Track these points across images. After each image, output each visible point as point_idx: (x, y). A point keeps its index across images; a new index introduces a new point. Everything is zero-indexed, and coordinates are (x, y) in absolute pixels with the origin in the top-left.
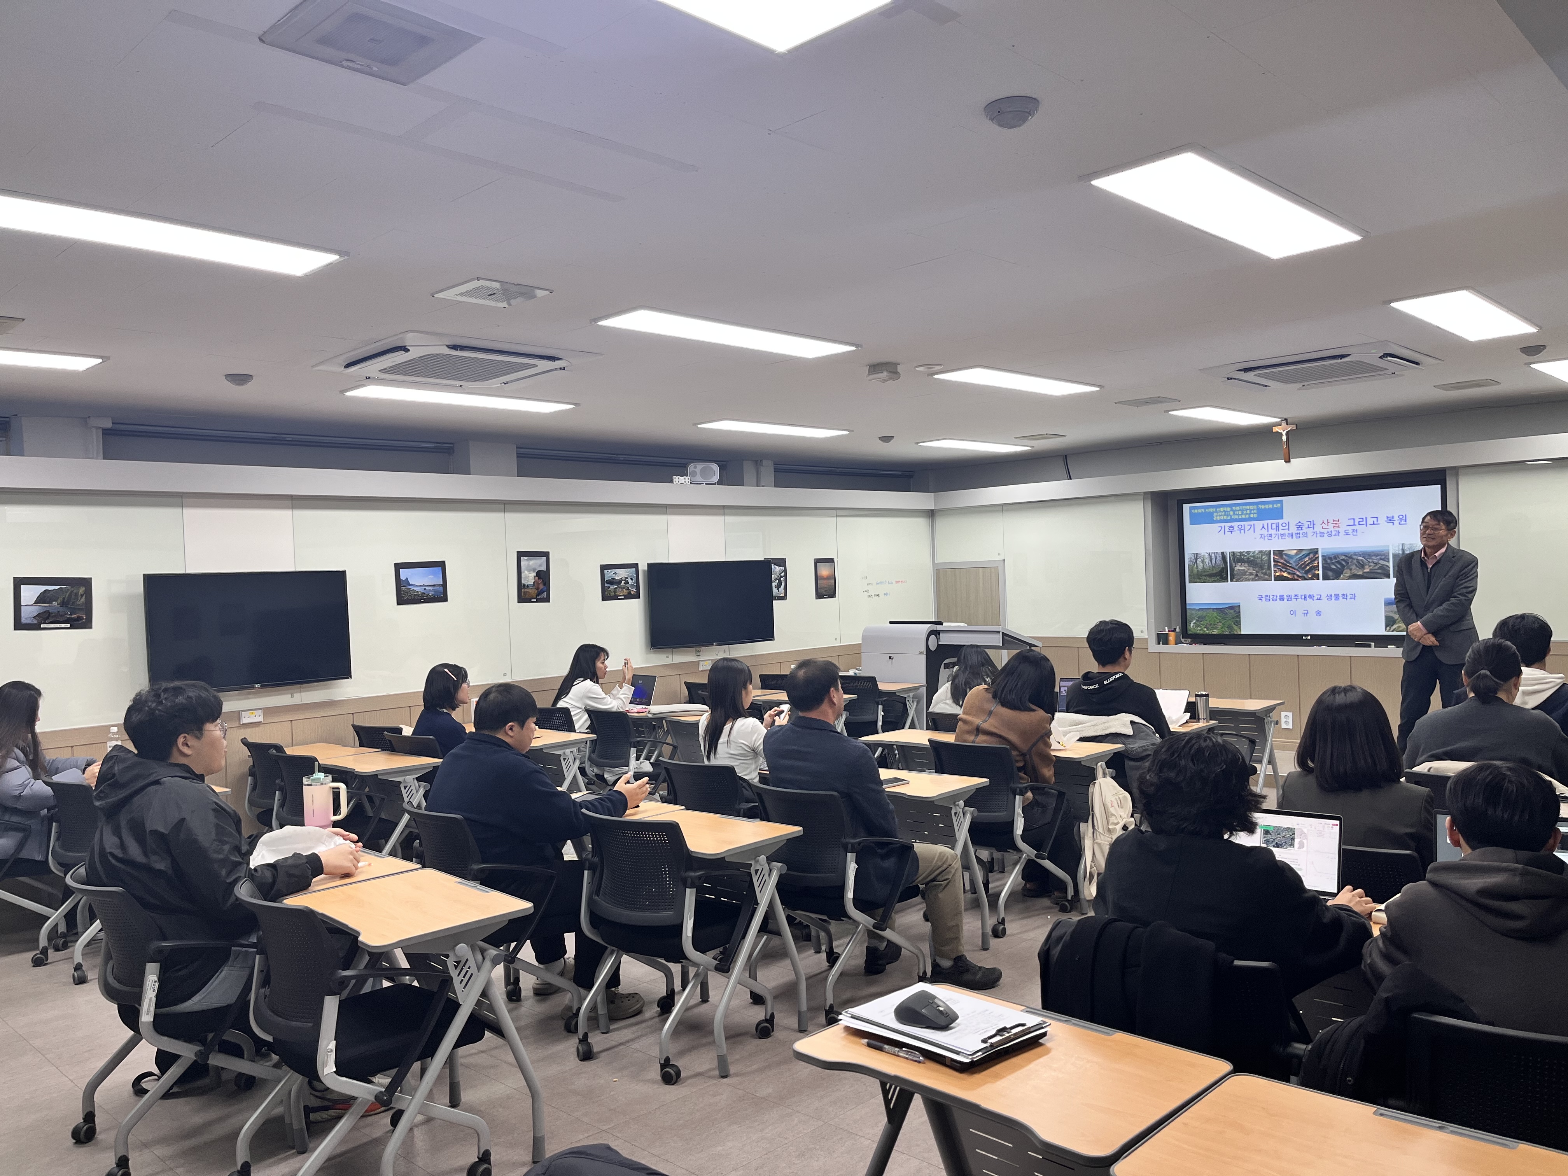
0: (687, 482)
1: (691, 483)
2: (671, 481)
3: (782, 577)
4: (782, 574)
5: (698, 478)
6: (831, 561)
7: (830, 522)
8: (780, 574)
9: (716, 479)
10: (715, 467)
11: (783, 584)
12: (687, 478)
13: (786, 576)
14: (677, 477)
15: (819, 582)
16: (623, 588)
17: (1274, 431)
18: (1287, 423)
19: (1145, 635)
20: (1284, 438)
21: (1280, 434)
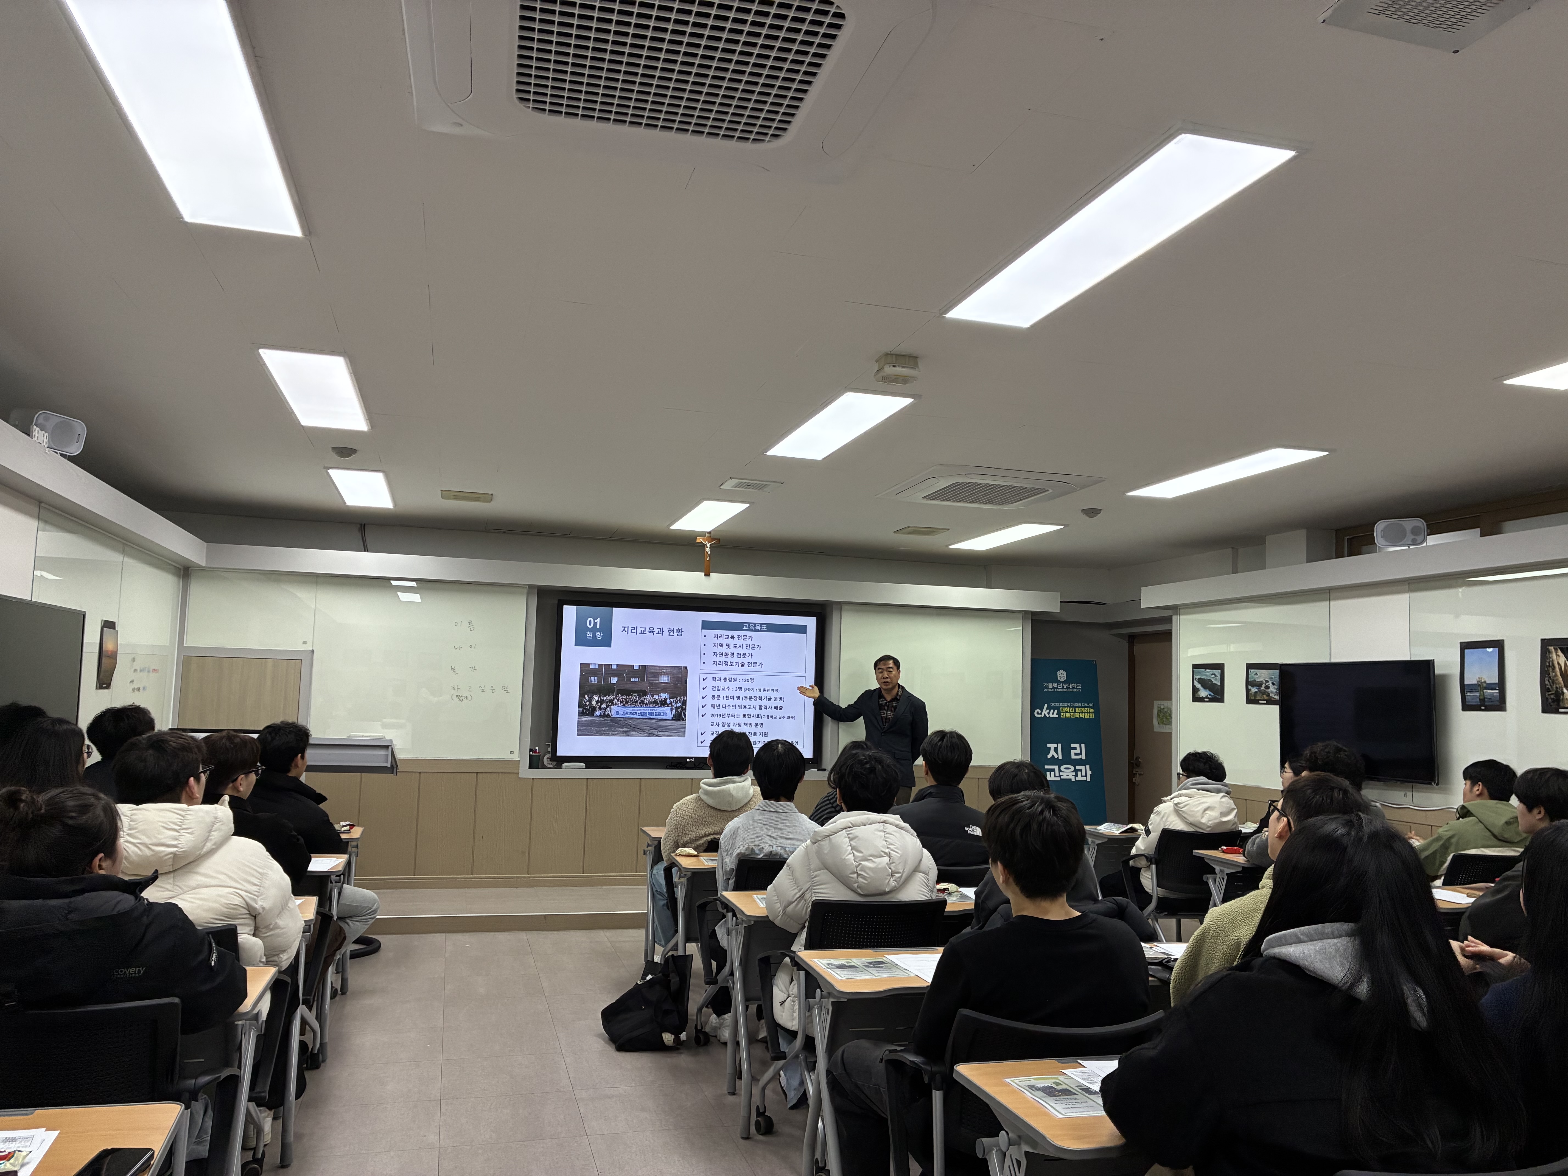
1: (46, 444)
5: (55, 440)
6: (114, 626)
7: (119, 562)
9: (76, 449)
14: (35, 429)
15: (103, 660)
17: (698, 541)
18: (711, 535)
19: (516, 757)
20: (708, 550)
21: (704, 546)
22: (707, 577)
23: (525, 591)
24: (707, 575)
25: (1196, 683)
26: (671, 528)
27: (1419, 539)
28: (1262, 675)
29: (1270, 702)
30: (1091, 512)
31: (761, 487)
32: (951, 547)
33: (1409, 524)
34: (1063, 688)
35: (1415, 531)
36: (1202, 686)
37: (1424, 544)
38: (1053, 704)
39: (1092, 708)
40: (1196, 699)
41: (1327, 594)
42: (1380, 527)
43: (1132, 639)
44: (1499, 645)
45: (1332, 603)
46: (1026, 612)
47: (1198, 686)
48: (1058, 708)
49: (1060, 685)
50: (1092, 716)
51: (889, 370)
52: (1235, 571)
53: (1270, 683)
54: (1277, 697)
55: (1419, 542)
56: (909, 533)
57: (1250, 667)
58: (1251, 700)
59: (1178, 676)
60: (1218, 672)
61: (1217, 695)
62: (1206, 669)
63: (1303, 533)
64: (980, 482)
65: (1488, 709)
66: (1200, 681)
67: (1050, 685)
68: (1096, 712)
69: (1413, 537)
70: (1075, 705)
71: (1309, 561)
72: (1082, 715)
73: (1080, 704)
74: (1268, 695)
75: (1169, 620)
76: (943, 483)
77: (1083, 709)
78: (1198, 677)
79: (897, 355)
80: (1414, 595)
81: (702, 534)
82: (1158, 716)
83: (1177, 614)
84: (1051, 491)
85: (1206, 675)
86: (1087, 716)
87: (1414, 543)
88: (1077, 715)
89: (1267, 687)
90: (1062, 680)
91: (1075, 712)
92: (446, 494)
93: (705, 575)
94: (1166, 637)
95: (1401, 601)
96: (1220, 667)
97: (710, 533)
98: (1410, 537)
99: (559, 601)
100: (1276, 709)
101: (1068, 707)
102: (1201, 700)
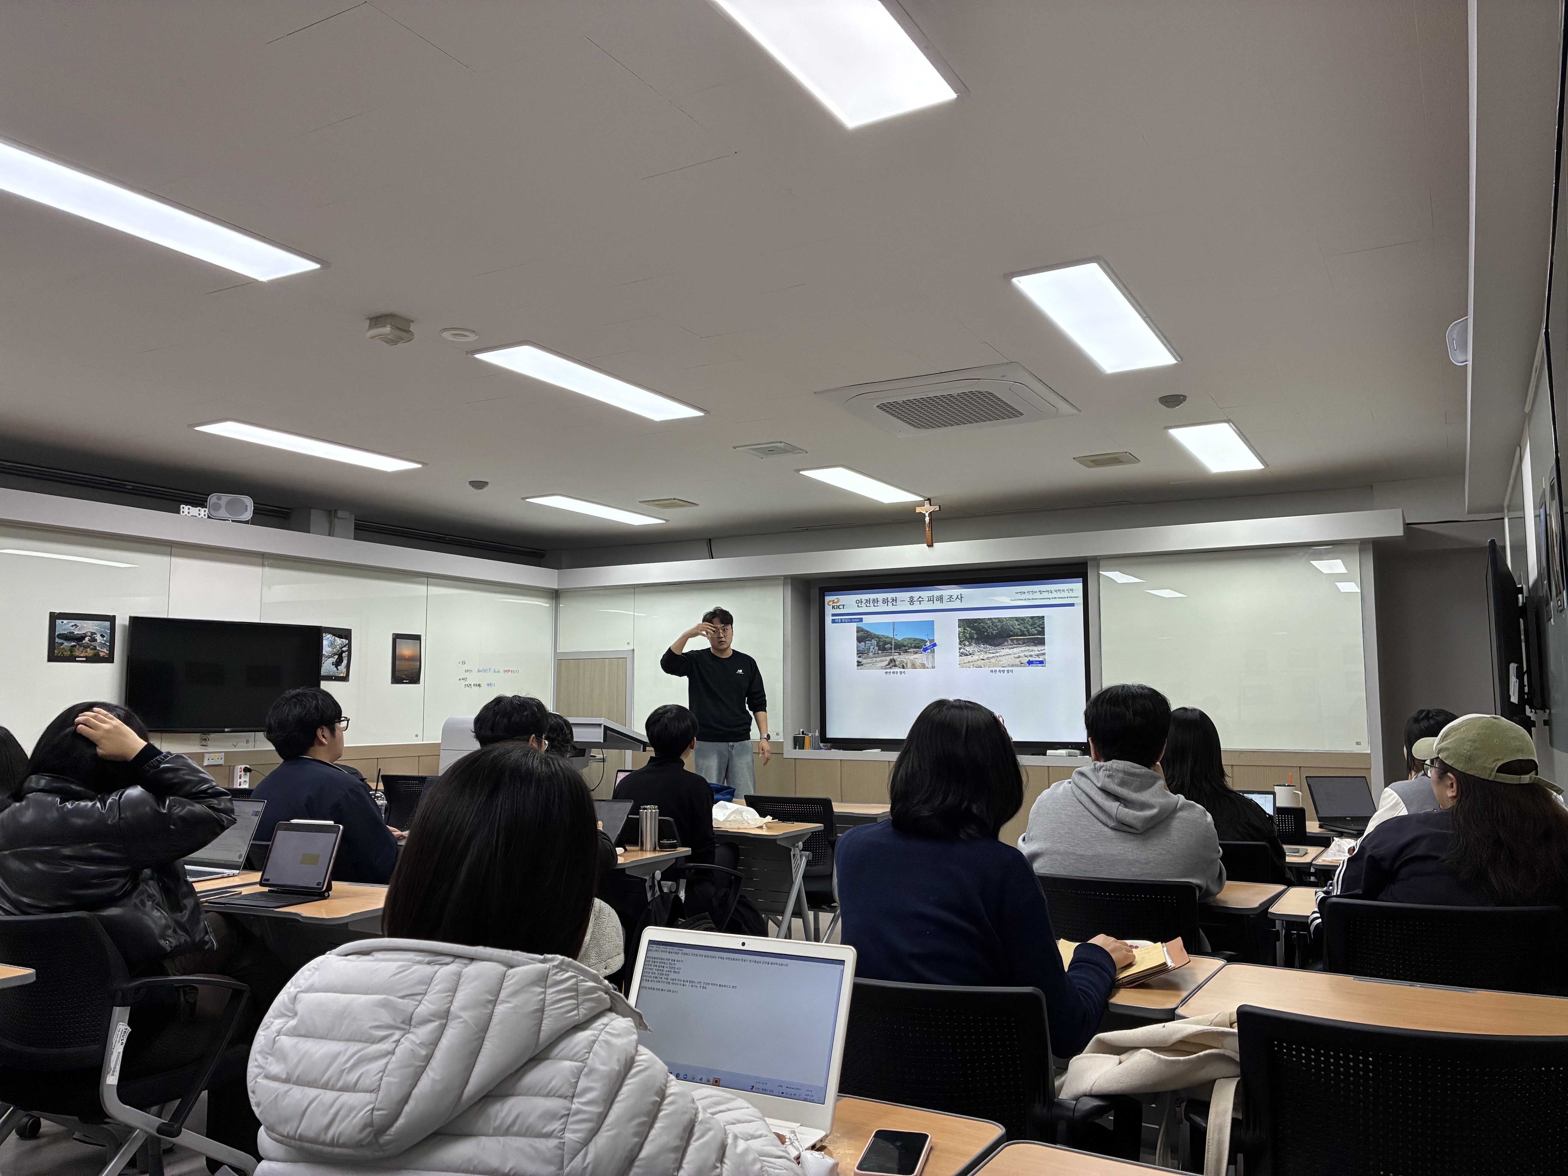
0: (202, 515)
1: (209, 517)
2: (178, 511)
3: (343, 652)
4: (344, 649)
5: (223, 513)
6: (417, 638)
7: (419, 590)
8: (341, 648)
9: (248, 515)
10: (248, 501)
11: (345, 662)
12: (203, 510)
13: (349, 651)
14: (186, 507)
15: (397, 662)
16: (86, 647)
17: (917, 511)
19: (785, 739)
20: (927, 519)
21: (922, 515)
22: (931, 548)
23: (782, 582)
24: (930, 545)
93: (929, 546)
99: (820, 588)
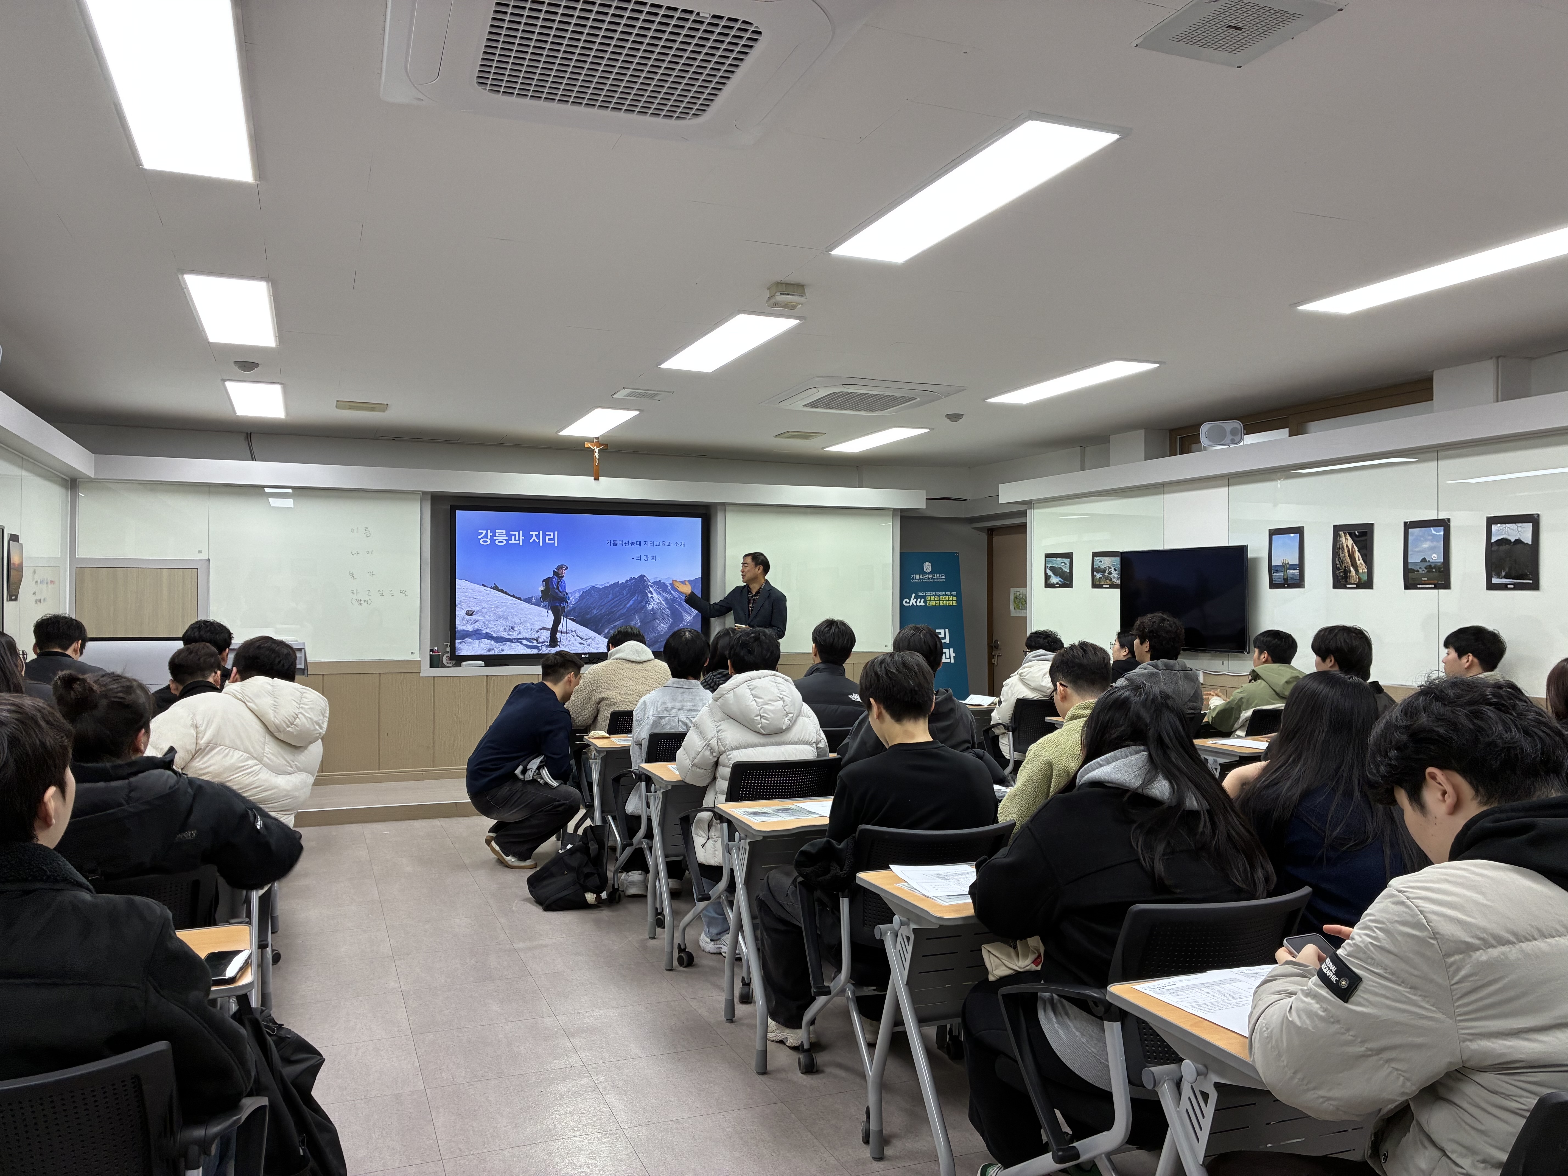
6: (17, 539)
7: (18, 477)
15: (11, 573)
17: (586, 446)
18: (599, 441)
19: (417, 657)
20: (596, 454)
21: (593, 451)
22: (596, 481)
23: (419, 497)
24: (596, 479)
25: (1048, 571)
26: (560, 434)
27: (1237, 438)
28: (1106, 562)
29: (1112, 586)
30: (955, 417)
31: (652, 396)
32: (826, 449)
33: (1229, 425)
34: (929, 578)
35: (1234, 432)
36: (1054, 574)
37: (1241, 444)
38: (920, 594)
39: (954, 596)
40: (1048, 585)
41: (1160, 488)
42: (1204, 428)
43: (991, 532)
44: (1299, 531)
45: (1166, 496)
46: (895, 510)
47: (1050, 573)
48: (924, 597)
49: (926, 576)
50: (955, 603)
51: (780, 298)
52: (1083, 468)
53: (1113, 568)
54: (1118, 582)
55: (1237, 441)
56: (789, 437)
57: (1095, 555)
58: (1096, 585)
59: (1032, 564)
60: (1067, 561)
61: (1067, 581)
62: (1057, 558)
63: (1142, 432)
64: (855, 391)
65: (1290, 586)
66: (1052, 569)
67: (917, 576)
68: (959, 600)
69: (1232, 437)
70: (940, 593)
71: (1146, 459)
72: (946, 603)
73: (944, 593)
74: (1111, 580)
75: (1024, 514)
76: (823, 393)
77: (947, 598)
78: (1049, 565)
79: (787, 284)
80: (1232, 488)
81: (590, 440)
82: (1015, 602)
83: (1031, 508)
84: (918, 399)
85: (1057, 564)
86: (950, 603)
87: (1233, 442)
88: (942, 603)
89: (1110, 573)
90: (928, 571)
91: (940, 600)
92: (340, 405)
94: (1022, 529)
95: (1221, 493)
96: (1069, 556)
97: (598, 438)
98: (1229, 437)
99: (452, 507)
100: (1117, 592)
101: (933, 595)
102: (1052, 586)
